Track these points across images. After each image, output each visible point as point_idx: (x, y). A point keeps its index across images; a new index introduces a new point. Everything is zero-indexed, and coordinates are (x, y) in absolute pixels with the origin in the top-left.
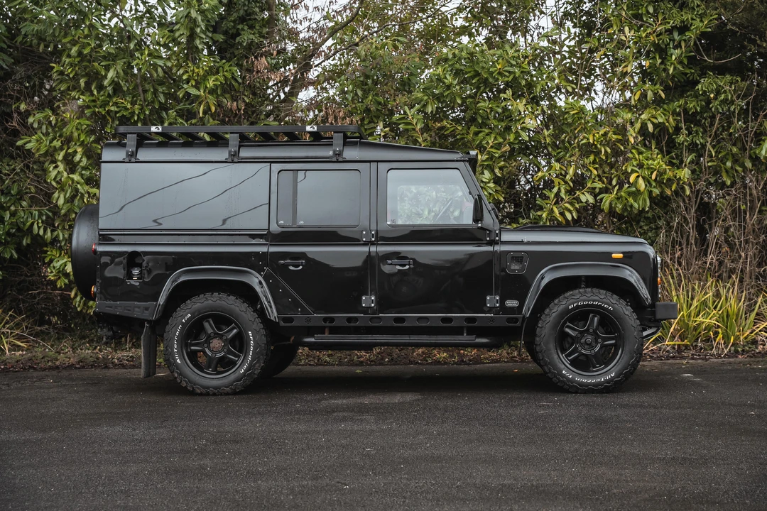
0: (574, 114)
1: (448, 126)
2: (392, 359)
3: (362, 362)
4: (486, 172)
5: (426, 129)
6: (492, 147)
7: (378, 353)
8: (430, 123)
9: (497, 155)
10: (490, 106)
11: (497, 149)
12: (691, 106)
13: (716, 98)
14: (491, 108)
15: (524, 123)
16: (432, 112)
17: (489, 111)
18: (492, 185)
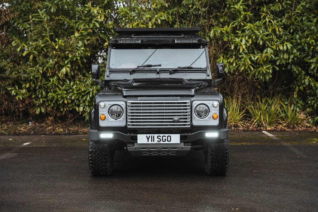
0: (123, 14)
1: (62, 18)
2: (35, 132)
3: (20, 133)
4: (80, 42)
5: (51, 20)
6: (83, 30)
7: (29, 129)
8: (53, 17)
9: (85, 34)
10: (82, 9)
11: (85, 31)
12: (181, 11)
13: (192, 7)
14: (82, 10)
15: (97, 18)
16: (54, 11)
17: (81, 12)
18: (83, 48)
